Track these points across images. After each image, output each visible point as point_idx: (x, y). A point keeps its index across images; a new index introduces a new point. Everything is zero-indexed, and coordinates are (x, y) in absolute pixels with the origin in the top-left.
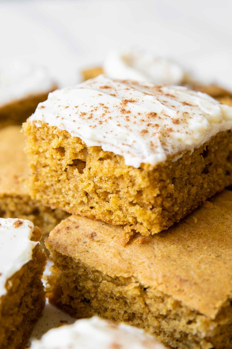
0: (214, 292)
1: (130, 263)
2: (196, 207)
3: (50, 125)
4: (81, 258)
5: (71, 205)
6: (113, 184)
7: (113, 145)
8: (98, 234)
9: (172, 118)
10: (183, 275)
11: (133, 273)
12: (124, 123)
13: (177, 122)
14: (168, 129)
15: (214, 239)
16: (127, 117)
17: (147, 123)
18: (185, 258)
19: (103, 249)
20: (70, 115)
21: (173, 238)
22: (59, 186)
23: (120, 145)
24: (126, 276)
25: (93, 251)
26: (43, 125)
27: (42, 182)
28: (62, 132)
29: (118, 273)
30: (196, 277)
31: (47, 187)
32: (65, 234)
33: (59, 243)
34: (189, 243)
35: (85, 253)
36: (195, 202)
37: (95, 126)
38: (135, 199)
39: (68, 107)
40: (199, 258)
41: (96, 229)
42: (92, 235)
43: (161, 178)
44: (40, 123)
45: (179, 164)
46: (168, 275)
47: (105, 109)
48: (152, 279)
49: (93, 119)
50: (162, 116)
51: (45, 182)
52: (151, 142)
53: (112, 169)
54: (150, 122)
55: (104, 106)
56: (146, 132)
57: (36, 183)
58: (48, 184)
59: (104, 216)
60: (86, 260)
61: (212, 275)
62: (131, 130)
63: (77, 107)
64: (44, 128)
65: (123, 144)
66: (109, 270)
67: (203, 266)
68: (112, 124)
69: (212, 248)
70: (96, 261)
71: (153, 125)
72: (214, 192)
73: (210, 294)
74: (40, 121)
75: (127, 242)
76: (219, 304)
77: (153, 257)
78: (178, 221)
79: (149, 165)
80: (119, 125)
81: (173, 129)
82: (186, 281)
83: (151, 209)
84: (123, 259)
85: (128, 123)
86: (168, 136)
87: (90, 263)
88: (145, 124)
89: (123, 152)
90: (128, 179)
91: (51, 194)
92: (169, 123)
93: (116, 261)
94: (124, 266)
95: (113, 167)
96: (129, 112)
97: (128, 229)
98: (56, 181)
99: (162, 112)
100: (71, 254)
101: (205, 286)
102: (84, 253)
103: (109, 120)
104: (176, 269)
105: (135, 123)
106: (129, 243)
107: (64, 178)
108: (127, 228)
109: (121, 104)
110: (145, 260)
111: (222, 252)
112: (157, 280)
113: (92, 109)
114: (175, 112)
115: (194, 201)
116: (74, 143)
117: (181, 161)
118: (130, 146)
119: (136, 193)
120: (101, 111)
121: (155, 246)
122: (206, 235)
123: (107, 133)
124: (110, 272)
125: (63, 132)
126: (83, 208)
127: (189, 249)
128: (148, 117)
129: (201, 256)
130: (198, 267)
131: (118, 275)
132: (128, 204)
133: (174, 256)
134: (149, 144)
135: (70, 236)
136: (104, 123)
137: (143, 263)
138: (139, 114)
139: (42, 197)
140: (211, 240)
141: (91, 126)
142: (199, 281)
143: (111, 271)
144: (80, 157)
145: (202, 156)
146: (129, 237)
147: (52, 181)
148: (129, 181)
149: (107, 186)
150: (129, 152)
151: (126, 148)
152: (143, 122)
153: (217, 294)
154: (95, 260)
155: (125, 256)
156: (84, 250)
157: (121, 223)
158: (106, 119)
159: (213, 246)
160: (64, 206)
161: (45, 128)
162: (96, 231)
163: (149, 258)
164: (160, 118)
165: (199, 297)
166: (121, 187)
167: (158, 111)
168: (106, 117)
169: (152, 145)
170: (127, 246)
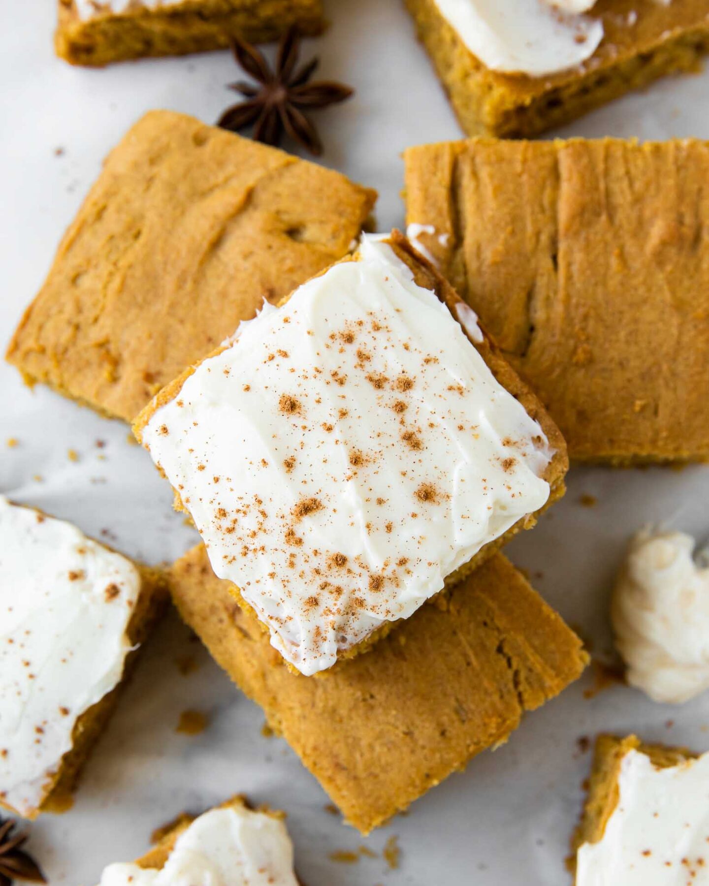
0: (378, 798)
9: (372, 573)
10: (343, 757)
12: (283, 571)
14: (357, 599)
16: (292, 555)
17: (323, 581)
18: (357, 720)
19: (243, 652)
25: (228, 645)
30: (360, 767)
34: (374, 689)
35: (217, 642)
37: (235, 559)
47: (261, 519)
49: (235, 536)
50: (356, 569)
52: (318, 628)
54: (330, 580)
55: (262, 507)
56: (314, 602)
61: (384, 770)
62: (290, 594)
65: (271, 617)
67: (378, 749)
71: (332, 590)
73: (370, 801)
80: (273, 576)
81: (365, 603)
82: (344, 769)
85: (291, 573)
86: (353, 614)
88: (320, 581)
96: (300, 541)
99: (357, 558)
101: (368, 786)
103: (260, 555)
104: (337, 741)
105: (302, 574)
109: (293, 513)
110: (296, 705)
111: (417, 727)
113: (241, 505)
118: (281, 624)
120: (253, 521)
122: (407, 680)
128: (330, 566)
133: (343, 712)
134: (314, 632)
135: (203, 592)
136: (251, 555)
138: (316, 552)
140: (410, 694)
141: (226, 557)
142: (362, 774)
152: (317, 577)
153: (381, 802)
154: (229, 661)
155: (270, 682)
158: (256, 547)
164: (349, 571)
165: (354, 802)
167: (351, 553)
168: (258, 541)
169: (318, 632)
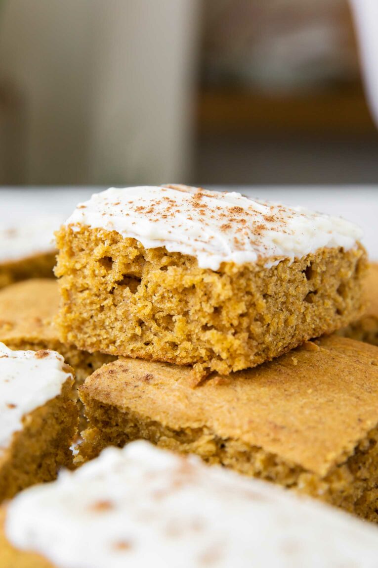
0: (324, 442)
1: (202, 409)
2: (296, 346)
3: (93, 227)
4: (130, 406)
5: (118, 343)
6: (179, 303)
7: (181, 243)
8: (156, 376)
9: (264, 214)
10: (279, 421)
11: (206, 421)
12: (198, 216)
13: (270, 219)
14: (258, 226)
15: (322, 382)
16: (202, 211)
17: (230, 218)
18: (281, 402)
19: (163, 392)
20: (122, 211)
21: (263, 380)
22: (101, 316)
23: (192, 242)
24: (195, 425)
25: (148, 396)
26: (82, 229)
27: (78, 314)
28: (109, 234)
29: (184, 423)
30: (297, 423)
31: (84, 321)
32: (108, 378)
33: (100, 388)
34: (286, 386)
35: (137, 399)
36: (294, 340)
37: (157, 220)
38: (210, 320)
39: (119, 203)
40: (301, 403)
41: (152, 371)
42: (147, 377)
43: (248, 289)
44: (79, 225)
45: (273, 275)
46: (258, 420)
47: (171, 203)
48: (233, 427)
49: (153, 214)
50: (250, 212)
51: (81, 314)
52: (236, 238)
53: (179, 276)
54: (234, 218)
55: (169, 200)
56: (227, 227)
57: (68, 315)
58: (85, 315)
59: (164, 353)
60: (138, 407)
61: (320, 422)
62: (207, 224)
63: (131, 203)
64: (83, 233)
65: (196, 240)
66: (170, 419)
67: (307, 412)
68: (181, 218)
69: (319, 391)
70: (152, 409)
71: (238, 221)
72: (321, 333)
73: (318, 444)
74: (79, 224)
75: (197, 382)
76: (332, 456)
77: (236, 400)
78: (271, 360)
79: (233, 265)
80: (191, 219)
81: (265, 227)
82: (282, 428)
83: (234, 334)
84: (191, 403)
85: (204, 217)
86: (259, 234)
87: (144, 411)
88: (227, 219)
89: (195, 251)
90: (202, 291)
91: (89, 330)
92: (260, 220)
93: (181, 406)
94: (193, 413)
95: (181, 274)
96: (205, 206)
97: (199, 368)
98: (97, 309)
99: (250, 208)
100: (116, 401)
101: (310, 434)
102: (135, 399)
103: (177, 214)
104: (269, 414)
105: (212, 217)
106: (201, 384)
107: (109, 302)
108: (198, 366)
109: (193, 198)
110: (224, 403)
111: (334, 397)
112: (241, 427)
113: (153, 203)
114: (269, 208)
115: (293, 337)
116: (127, 247)
117: (276, 272)
118: (206, 243)
119: (212, 310)
120: (165, 205)
121: (239, 389)
122: (310, 378)
123: (173, 227)
124: (172, 422)
125: (111, 234)
126: (135, 345)
127: (286, 393)
128: (231, 212)
129: (304, 401)
130: (301, 412)
131: (184, 426)
132: (200, 329)
133: (265, 400)
134: (233, 240)
135: (115, 380)
136: (169, 218)
137: (221, 407)
138: (218, 208)
139: (75, 337)
140: (317, 384)
141: (150, 220)
142: (302, 428)
143: (174, 421)
144: (134, 269)
145: (304, 274)
146: (200, 376)
147: (92, 310)
148: (202, 293)
149: (171, 305)
150: (204, 250)
151: (200, 245)
152: (225, 217)
153: (328, 444)
154: (151, 407)
155: (194, 400)
156: (134, 396)
157: (189, 360)
158: (172, 212)
159: (321, 390)
160: (108, 346)
161: (86, 232)
162: (152, 373)
163: (229, 402)
164: (247, 214)
165: (303, 448)
166: (190, 304)
167: (245, 206)
168: (172, 210)
169: (236, 241)
170: (197, 388)
